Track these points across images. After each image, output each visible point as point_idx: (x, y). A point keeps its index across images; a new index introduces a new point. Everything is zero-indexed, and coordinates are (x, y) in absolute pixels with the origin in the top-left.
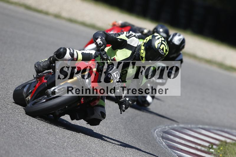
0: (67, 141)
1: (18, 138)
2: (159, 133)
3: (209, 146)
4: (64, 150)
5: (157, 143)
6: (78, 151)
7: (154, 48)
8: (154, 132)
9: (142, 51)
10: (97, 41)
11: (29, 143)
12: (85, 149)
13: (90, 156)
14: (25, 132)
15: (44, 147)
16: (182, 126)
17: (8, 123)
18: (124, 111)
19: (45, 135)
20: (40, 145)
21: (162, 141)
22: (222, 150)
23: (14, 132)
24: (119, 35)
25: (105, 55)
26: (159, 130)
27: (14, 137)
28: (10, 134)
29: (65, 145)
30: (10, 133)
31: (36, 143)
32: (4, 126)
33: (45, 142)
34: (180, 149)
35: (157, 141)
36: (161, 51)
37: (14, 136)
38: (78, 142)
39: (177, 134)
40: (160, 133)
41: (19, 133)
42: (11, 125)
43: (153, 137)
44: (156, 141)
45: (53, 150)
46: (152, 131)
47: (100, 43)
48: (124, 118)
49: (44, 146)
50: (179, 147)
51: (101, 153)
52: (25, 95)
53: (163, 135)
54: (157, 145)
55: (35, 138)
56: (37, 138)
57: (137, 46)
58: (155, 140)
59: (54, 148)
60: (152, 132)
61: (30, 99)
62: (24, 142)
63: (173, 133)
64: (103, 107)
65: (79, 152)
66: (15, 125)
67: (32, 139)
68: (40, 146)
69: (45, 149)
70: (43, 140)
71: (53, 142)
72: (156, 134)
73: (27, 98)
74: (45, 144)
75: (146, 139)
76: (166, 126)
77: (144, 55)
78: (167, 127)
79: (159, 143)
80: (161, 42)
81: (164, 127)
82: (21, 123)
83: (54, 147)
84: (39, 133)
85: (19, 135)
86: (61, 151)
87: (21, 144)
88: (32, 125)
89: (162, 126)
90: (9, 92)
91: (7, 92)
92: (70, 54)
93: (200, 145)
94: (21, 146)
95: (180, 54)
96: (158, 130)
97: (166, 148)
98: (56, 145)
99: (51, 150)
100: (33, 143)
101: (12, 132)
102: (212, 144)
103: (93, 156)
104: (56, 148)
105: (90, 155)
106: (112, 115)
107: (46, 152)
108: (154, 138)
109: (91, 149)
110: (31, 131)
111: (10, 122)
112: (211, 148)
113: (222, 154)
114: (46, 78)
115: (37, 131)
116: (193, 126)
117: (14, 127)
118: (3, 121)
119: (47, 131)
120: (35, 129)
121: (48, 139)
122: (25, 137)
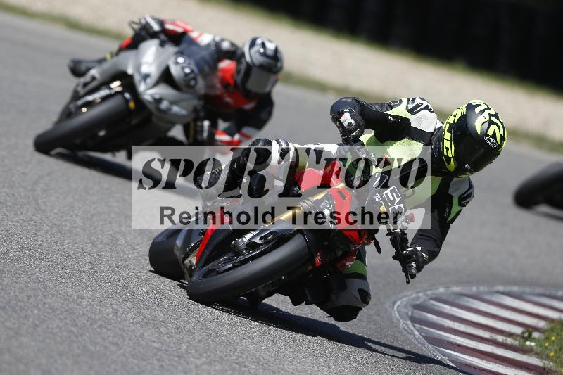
0: (186, 338)
1: (69, 337)
2: (403, 310)
3: (523, 333)
4: (182, 362)
5: (402, 333)
6: (214, 361)
7: (474, 135)
8: (393, 308)
9: (447, 144)
10: (341, 120)
11: (98, 348)
12: (231, 356)
13: (244, 372)
14: (85, 321)
15: (133, 356)
16: (456, 289)
19: (133, 328)
20: (122, 351)
21: (412, 328)
22: (553, 341)
23: (60, 324)
24: (392, 108)
26: (404, 303)
27: (60, 337)
28: (51, 330)
29: (183, 350)
30: (50, 326)
31: (113, 348)
32: (36, 312)
33: (134, 344)
34: (456, 344)
35: (401, 327)
36: (489, 140)
37: (60, 334)
38: (213, 341)
39: (447, 309)
40: (406, 311)
41: (72, 326)
42: (51, 308)
43: (391, 319)
44: (398, 328)
45: (156, 362)
46: (387, 305)
47: (350, 124)
49: (133, 353)
50: (452, 340)
51: (269, 364)
52: (179, 254)
53: (412, 313)
54: (402, 338)
55: (109, 336)
56: (115, 337)
57: (434, 131)
58: (396, 327)
59: (158, 357)
60: (388, 308)
61: (194, 262)
62: (84, 346)
63: (436, 308)
64: (364, 277)
65: (216, 364)
66: (61, 308)
67: (104, 339)
68: (124, 355)
69: (136, 361)
70: (130, 340)
71: (155, 345)
72: (396, 313)
73: (187, 262)
74: (134, 349)
75: (375, 324)
76: (420, 292)
77: (451, 154)
78: (421, 295)
79: (405, 333)
80: (488, 118)
81: (414, 295)
82: (73, 301)
83: (156, 355)
84: (120, 323)
85: (72, 331)
86: (174, 364)
87: (78, 351)
88: (100, 305)
89: (409, 293)
90: (41, 229)
91: (37, 230)
93: (501, 332)
94: (78, 355)
96: (402, 303)
97: (423, 345)
98: (161, 350)
99: (150, 364)
100: (106, 348)
101: (55, 325)
102: (530, 330)
103: (252, 371)
104: (161, 357)
105: (243, 369)
107: (140, 368)
108: (393, 322)
109: (244, 356)
110: (99, 320)
111: (49, 300)
112: (526, 339)
113: (556, 352)
115: (113, 319)
116: (482, 288)
117: (59, 312)
118: (32, 300)
119: (139, 318)
120: (108, 314)
121: (142, 336)
122: (87, 334)
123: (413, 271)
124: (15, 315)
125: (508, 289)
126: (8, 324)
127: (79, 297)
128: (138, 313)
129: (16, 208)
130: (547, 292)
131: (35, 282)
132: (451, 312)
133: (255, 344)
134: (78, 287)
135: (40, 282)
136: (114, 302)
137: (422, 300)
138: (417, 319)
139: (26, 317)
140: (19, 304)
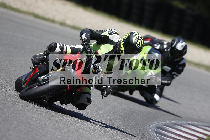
0: (71, 135)
1: (28, 132)
2: (153, 128)
5: (151, 137)
7: (132, 43)
8: (149, 127)
9: (122, 46)
10: (82, 37)
11: (38, 137)
14: (34, 127)
16: (173, 122)
17: (19, 119)
18: (105, 97)
19: (51, 130)
20: (47, 139)
21: (156, 136)
23: (25, 127)
24: (103, 32)
25: (89, 49)
26: (154, 126)
28: (21, 129)
31: (44, 137)
32: (16, 122)
33: (52, 136)
35: (152, 135)
36: (137, 46)
37: (24, 131)
38: (81, 136)
39: (170, 129)
41: (29, 128)
42: (21, 121)
43: (148, 132)
47: (85, 39)
48: (122, 115)
52: (22, 83)
53: (156, 130)
55: (42, 133)
56: (45, 133)
57: (118, 42)
58: (150, 135)
60: (147, 127)
62: (33, 136)
63: (166, 129)
64: (89, 94)
66: (25, 121)
67: (40, 134)
70: (50, 134)
71: (59, 137)
72: (150, 129)
73: (23, 86)
74: (52, 138)
75: (142, 134)
76: (160, 122)
77: (123, 49)
79: (153, 137)
80: (138, 38)
81: (157, 123)
82: (30, 119)
84: (47, 128)
85: (29, 130)
87: (30, 138)
88: (40, 121)
92: (60, 48)
95: (183, 58)
96: (152, 126)
98: (61, 139)
100: (41, 137)
101: (23, 128)
102: (201, 139)
106: (111, 112)
110: (39, 126)
111: (21, 118)
114: (39, 69)
115: (44, 126)
116: (183, 122)
117: (24, 123)
118: (15, 118)
119: (54, 126)
120: (42, 124)
121: (55, 133)
122: (34, 131)
123: (105, 95)
124: (8, 123)
125: (193, 123)
126: (5, 126)
127: (32, 117)
128: (54, 124)
129: (11, 83)
130: (208, 125)
131: (16, 111)
132: (171, 131)
133: (97, 138)
134: (32, 114)
135: (18, 111)
136: (45, 120)
137: (160, 125)
138: (158, 132)
139: (12, 124)
140: (10, 119)
